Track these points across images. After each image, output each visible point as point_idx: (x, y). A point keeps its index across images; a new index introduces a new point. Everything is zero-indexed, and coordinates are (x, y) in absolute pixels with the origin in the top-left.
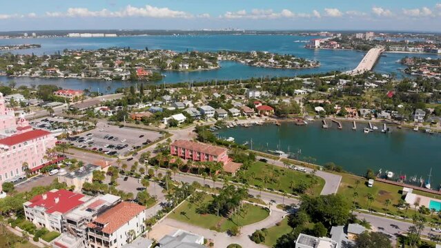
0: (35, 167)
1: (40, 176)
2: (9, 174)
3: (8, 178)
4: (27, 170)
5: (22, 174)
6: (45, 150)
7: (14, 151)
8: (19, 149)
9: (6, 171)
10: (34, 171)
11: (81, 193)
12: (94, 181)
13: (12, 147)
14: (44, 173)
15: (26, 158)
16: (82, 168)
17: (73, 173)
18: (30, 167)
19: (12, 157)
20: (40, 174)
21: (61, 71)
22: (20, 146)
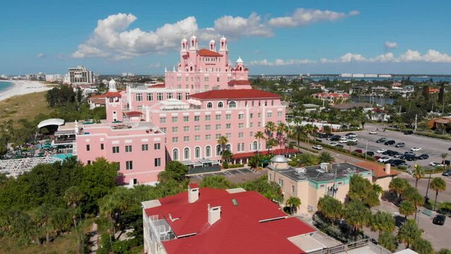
0: (241, 152)
1: (246, 170)
2: (192, 152)
3: (190, 159)
4: (226, 154)
5: (215, 158)
6: (264, 125)
7: (208, 112)
8: (218, 111)
9: (187, 144)
10: (237, 159)
11: (311, 223)
12: (348, 199)
13: (207, 103)
14: (253, 166)
15: (228, 130)
16: (324, 165)
17: (301, 170)
18: (233, 150)
19: (202, 121)
20: (246, 166)
21: (326, 88)
22: (220, 105)
